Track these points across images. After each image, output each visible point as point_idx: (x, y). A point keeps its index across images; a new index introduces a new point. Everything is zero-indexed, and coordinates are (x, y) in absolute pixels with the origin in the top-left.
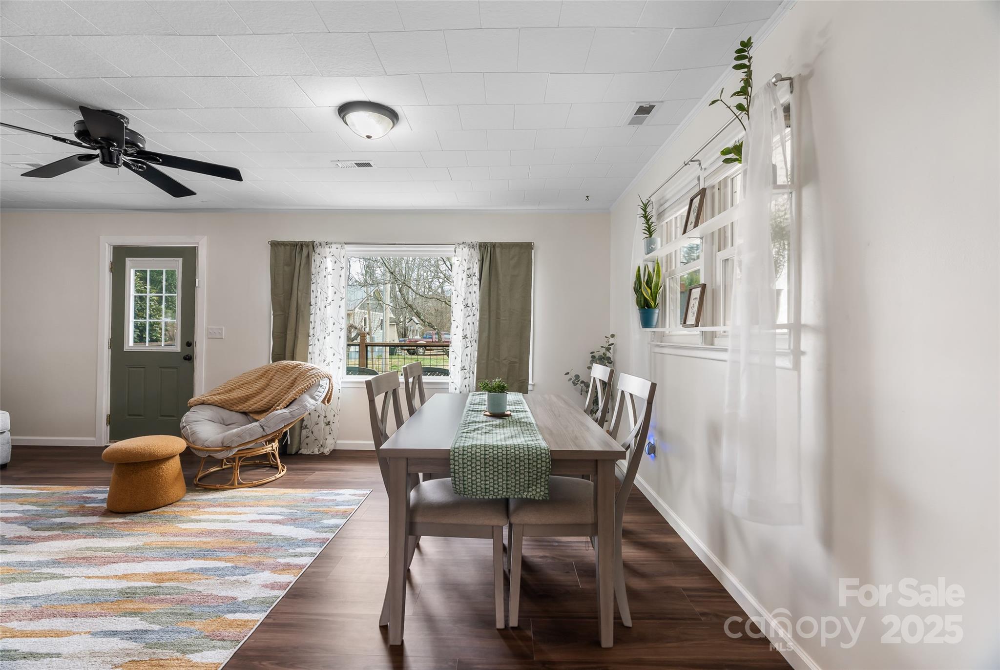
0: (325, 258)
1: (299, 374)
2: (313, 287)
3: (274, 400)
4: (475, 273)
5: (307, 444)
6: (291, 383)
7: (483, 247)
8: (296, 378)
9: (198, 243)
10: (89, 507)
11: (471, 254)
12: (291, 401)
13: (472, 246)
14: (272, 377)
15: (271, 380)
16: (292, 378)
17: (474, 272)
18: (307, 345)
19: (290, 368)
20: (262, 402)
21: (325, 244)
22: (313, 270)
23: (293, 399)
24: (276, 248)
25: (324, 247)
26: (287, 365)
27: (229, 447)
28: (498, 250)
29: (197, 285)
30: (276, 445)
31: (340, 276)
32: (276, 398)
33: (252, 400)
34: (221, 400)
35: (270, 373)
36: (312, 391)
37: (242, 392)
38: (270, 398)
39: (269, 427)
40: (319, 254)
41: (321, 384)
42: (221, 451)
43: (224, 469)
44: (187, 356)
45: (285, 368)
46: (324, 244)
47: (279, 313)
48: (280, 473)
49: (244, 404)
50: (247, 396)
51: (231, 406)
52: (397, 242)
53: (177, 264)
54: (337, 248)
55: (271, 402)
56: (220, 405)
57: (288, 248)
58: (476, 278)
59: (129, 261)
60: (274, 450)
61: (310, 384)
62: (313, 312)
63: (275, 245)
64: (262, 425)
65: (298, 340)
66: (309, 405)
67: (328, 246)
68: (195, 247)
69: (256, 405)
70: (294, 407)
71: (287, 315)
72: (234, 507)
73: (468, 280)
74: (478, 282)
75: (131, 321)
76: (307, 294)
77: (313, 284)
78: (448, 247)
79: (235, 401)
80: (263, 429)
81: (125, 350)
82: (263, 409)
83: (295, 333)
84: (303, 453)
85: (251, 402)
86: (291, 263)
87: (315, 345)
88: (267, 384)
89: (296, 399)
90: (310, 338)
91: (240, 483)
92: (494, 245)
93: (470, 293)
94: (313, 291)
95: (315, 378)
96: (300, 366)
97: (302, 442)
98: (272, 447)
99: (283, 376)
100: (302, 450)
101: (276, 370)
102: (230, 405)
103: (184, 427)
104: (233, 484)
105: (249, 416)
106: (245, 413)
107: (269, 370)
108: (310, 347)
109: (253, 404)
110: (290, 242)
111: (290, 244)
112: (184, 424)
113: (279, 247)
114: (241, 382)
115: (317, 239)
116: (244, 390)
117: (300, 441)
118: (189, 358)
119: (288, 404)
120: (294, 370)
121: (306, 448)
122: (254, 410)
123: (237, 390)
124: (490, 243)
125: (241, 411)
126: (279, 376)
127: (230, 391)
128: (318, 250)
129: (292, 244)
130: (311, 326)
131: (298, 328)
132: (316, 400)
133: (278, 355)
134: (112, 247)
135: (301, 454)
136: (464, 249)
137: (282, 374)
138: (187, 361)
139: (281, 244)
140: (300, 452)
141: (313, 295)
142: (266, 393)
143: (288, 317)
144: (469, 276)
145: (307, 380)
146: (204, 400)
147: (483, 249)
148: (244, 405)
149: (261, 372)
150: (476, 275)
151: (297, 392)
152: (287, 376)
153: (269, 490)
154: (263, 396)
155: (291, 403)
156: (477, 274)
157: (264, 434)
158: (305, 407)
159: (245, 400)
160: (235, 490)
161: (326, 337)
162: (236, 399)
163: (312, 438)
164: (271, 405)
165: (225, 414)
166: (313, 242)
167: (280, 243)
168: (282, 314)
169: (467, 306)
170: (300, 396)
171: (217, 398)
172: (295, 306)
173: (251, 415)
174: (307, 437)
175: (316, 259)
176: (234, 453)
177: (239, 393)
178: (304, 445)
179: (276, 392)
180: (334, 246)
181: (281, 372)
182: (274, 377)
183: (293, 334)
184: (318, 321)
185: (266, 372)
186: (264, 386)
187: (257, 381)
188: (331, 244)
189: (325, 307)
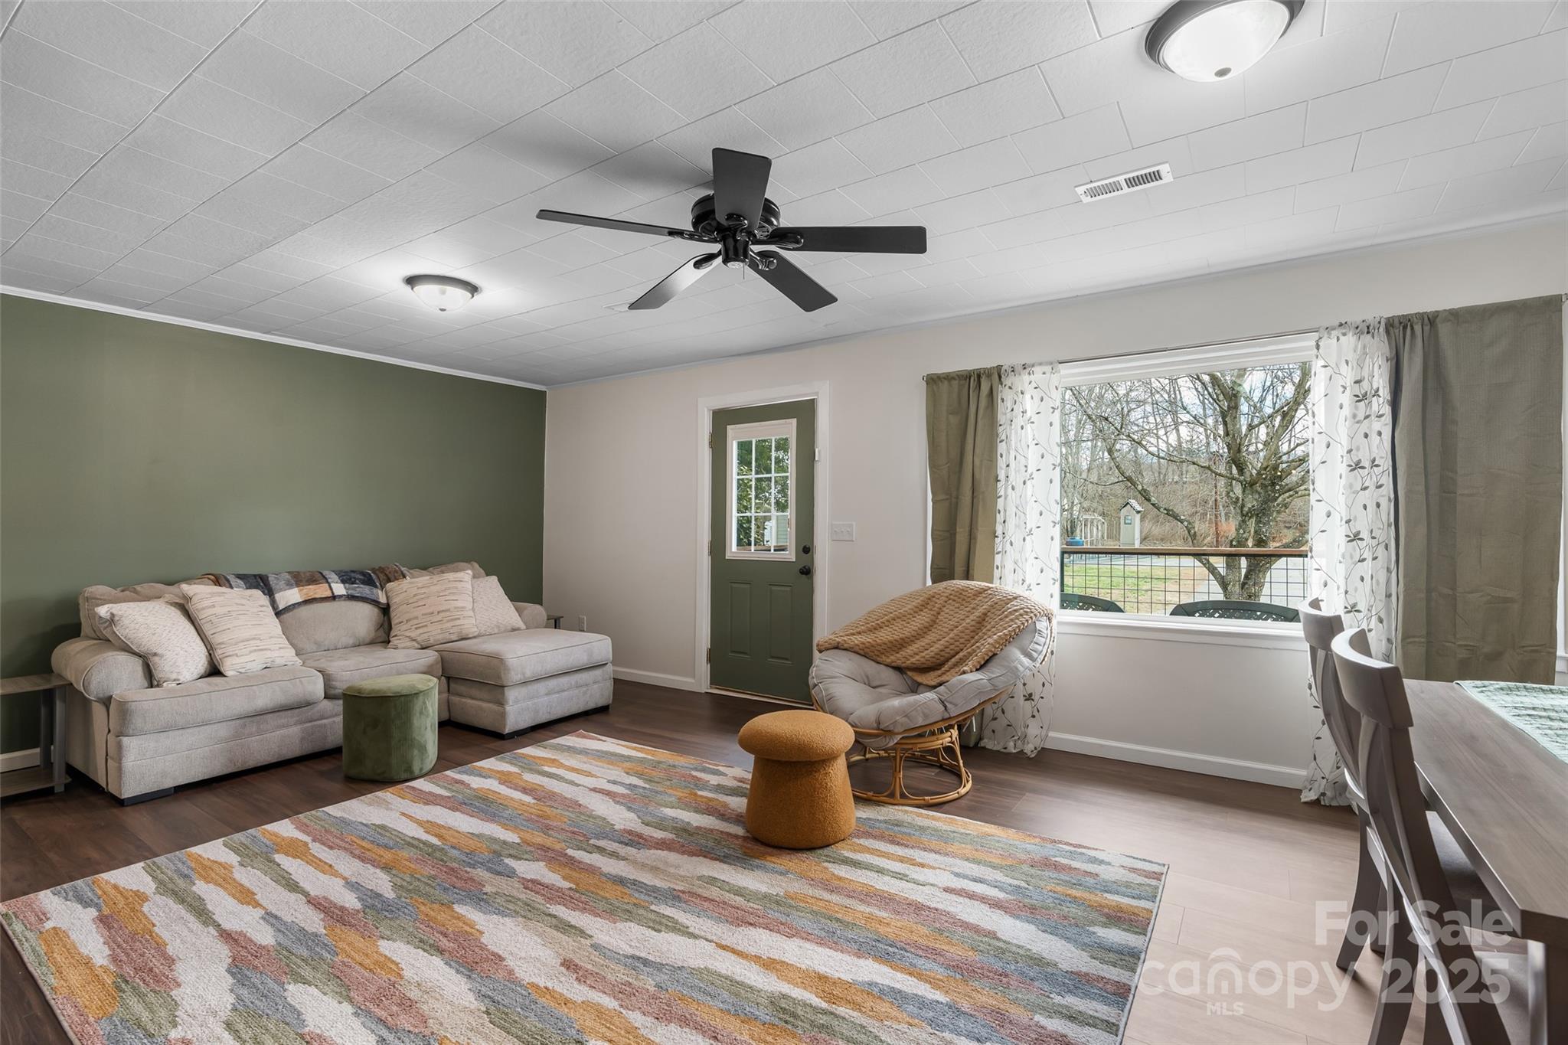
0: (1022, 393)
1: (992, 606)
2: (1002, 448)
3: (948, 650)
4: (1378, 390)
5: (993, 731)
6: (978, 623)
7: (1398, 329)
8: (985, 614)
9: (817, 394)
10: (701, 796)
11: (1364, 347)
12: (987, 658)
13: (1366, 330)
14: (940, 609)
15: (939, 614)
16: (977, 614)
17: (1375, 387)
18: (992, 552)
19: (970, 595)
20: (927, 652)
21: (1020, 368)
22: (1001, 418)
23: (990, 654)
24: (934, 387)
25: (1020, 374)
26: (966, 589)
27: (889, 731)
28: (1444, 330)
29: (816, 459)
30: (955, 733)
31: (1051, 425)
32: (952, 647)
33: (910, 648)
34: (864, 644)
35: (937, 601)
36: (1025, 640)
37: (893, 632)
38: (942, 647)
39: (956, 705)
40: (1010, 388)
41: (1038, 628)
42: (876, 736)
43: (867, 760)
44: (804, 567)
45: (961, 594)
46: (1018, 368)
47: (942, 497)
48: (964, 786)
49: (897, 653)
50: (902, 639)
51: (878, 656)
52: (1169, 346)
53: (788, 428)
54: (1044, 373)
55: (943, 653)
56: (861, 652)
57: (955, 383)
58: (1381, 400)
59: (731, 430)
60: (953, 743)
61: (1019, 627)
62: (1002, 493)
63: (933, 381)
64: (943, 698)
65: (975, 543)
66: (1021, 669)
67: (1027, 370)
68: (814, 399)
69: (917, 657)
70: (995, 671)
71: (954, 500)
72: (907, 846)
73: (1356, 408)
74: (1387, 410)
75: (733, 516)
76: (991, 461)
77: (1000, 442)
78: (1295, 341)
79: (884, 647)
80: (945, 707)
81: (727, 558)
82: (929, 664)
83: (971, 531)
84: (987, 747)
85: (908, 651)
86: (962, 410)
87: (1006, 552)
88: (932, 620)
89: (995, 655)
90: (997, 540)
91: (903, 796)
92: (1431, 320)
93: (1366, 436)
94: (1001, 456)
95: (1027, 617)
96: (989, 592)
97: (984, 727)
98: (951, 737)
99: (958, 608)
100: (985, 740)
101: (947, 597)
102: (877, 653)
103: (815, 685)
104: (892, 795)
105: (906, 674)
106: (899, 669)
107: (934, 597)
108: (996, 556)
109: (913, 654)
110: (958, 373)
111: (958, 375)
112: (815, 681)
113: (940, 384)
114: (891, 615)
115: (1006, 362)
116: (897, 628)
117: (982, 724)
118: (807, 572)
119: (982, 663)
120: (979, 599)
121: (990, 739)
122: (915, 666)
123: (886, 628)
124: (1421, 316)
125: (893, 664)
126: (953, 608)
127: (875, 629)
128: (1007, 381)
129: (962, 376)
130: (1000, 518)
131: (977, 522)
132: (1033, 660)
133: (942, 572)
134: (711, 412)
135: (984, 748)
136: (1342, 338)
137: (957, 605)
138: (804, 576)
139: (944, 378)
140: (982, 744)
141: (1001, 463)
142: (931, 637)
143: (957, 503)
144: (1361, 398)
145: (1012, 620)
146: (839, 643)
147: (1397, 332)
148: (897, 655)
149: (921, 598)
150: (1381, 393)
151: (997, 642)
152: (967, 609)
153: (956, 820)
154: (927, 641)
155: (987, 662)
156: (1385, 393)
157: (947, 716)
158: (1014, 671)
159: (899, 646)
160: (897, 807)
161: (1027, 538)
162: (886, 644)
163: (1003, 721)
164: (942, 658)
165: (870, 667)
166: (999, 368)
167: (942, 376)
168: (947, 499)
169: (1357, 466)
170: (1002, 649)
171: (857, 640)
172: (971, 485)
173: (910, 674)
174: (995, 719)
175: (1005, 395)
176: (896, 741)
177: (890, 633)
178: (987, 733)
179: (951, 636)
180: (1037, 369)
181: (954, 601)
182: (944, 609)
183: (967, 534)
184: (1011, 510)
185: (929, 599)
186: (927, 624)
187: (916, 615)
188: (1033, 366)
189: (1024, 483)
